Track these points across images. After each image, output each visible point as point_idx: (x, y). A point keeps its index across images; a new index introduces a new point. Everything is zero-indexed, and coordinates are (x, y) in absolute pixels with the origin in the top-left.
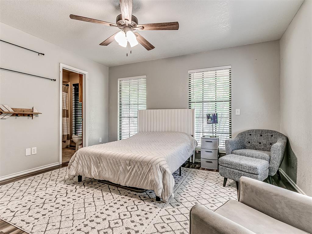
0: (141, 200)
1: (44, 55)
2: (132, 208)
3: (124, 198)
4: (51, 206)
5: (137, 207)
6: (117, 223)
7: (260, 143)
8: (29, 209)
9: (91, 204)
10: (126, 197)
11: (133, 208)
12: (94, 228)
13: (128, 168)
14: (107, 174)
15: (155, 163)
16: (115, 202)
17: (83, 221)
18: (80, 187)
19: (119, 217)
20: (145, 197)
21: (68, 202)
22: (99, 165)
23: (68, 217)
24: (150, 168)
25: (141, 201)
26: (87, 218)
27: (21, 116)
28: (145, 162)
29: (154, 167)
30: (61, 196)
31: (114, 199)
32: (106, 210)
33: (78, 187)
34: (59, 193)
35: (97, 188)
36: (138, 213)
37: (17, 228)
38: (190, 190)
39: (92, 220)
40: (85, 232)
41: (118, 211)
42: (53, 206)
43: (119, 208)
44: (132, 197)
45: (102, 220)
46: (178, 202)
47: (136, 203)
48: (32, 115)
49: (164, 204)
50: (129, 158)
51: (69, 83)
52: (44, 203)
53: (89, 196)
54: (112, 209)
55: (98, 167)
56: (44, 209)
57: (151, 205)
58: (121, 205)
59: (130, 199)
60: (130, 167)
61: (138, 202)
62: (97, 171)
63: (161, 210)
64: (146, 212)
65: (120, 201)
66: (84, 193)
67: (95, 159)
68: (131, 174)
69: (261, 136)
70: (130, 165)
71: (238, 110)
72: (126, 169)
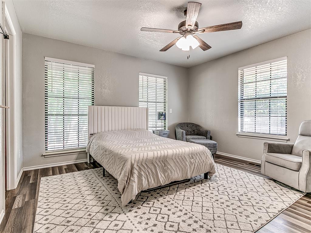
7: (188, 131)
67: (160, 164)
68: (195, 165)
69: (187, 126)
70: (193, 158)
71: (171, 110)
72: (191, 162)
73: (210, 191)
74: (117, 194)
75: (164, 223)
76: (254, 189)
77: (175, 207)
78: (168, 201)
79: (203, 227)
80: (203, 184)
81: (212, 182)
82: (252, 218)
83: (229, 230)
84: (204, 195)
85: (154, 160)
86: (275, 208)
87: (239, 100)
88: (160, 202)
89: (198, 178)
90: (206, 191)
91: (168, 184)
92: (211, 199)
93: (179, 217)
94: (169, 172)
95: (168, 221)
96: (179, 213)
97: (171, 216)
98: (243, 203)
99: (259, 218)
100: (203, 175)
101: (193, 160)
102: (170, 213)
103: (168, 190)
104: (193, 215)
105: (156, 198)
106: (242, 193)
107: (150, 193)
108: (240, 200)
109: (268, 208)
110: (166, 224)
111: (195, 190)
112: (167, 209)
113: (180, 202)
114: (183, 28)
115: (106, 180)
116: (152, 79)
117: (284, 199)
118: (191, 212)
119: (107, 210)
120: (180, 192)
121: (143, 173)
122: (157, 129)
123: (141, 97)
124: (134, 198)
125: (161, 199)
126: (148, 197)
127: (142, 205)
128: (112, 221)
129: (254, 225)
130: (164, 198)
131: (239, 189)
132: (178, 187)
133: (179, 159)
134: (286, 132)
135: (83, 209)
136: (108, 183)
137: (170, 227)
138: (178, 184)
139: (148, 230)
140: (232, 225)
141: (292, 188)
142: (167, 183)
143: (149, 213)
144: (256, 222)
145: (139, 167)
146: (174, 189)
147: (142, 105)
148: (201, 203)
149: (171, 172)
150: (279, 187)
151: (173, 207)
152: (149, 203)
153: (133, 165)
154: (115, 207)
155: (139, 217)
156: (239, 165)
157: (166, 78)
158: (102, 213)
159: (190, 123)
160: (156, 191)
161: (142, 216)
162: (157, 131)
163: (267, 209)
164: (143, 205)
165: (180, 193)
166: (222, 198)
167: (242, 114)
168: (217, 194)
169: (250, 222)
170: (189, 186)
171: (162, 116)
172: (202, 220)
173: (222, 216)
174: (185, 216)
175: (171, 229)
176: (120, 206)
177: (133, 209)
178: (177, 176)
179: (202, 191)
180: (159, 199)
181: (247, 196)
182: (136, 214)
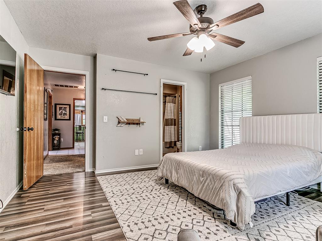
0: (214, 217)
1: (147, 74)
2: (197, 222)
3: (196, 209)
4: (136, 197)
5: (204, 223)
6: (175, 230)
8: (123, 195)
9: (163, 205)
10: (199, 209)
11: (199, 222)
12: (154, 226)
13: (201, 179)
14: (183, 181)
15: (228, 179)
16: (185, 210)
17: (149, 216)
18: (164, 188)
19: (181, 225)
20: (219, 216)
21: (148, 198)
22: (178, 171)
23: (142, 210)
24: (223, 184)
25: (212, 218)
26: (153, 216)
27: (132, 124)
28: (218, 176)
29: (227, 184)
30: (147, 191)
31: (186, 208)
32: (173, 214)
33: (162, 188)
34: (147, 189)
35: (178, 193)
36: (201, 229)
37: (109, 205)
38: (291, 228)
39: (156, 219)
40: (146, 226)
41: (182, 219)
42: (137, 198)
43: (185, 217)
44: (204, 211)
45: (164, 221)
46: (260, 236)
47: (206, 219)
48: (139, 123)
49: (239, 231)
50: (202, 169)
51: (177, 95)
52: (133, 194)
53: (167, 198)
54: (179, 216)
55: (177, 173)
56: (131, 198)
57: (222, 226)
58: (189, 215)
59: (202, 213)
60: (203, 179)
61: (208, 219)
62: (176, 177)
63: (230, 236)
64: (209, 231)
65: (190, 210)
66: (165, 194)
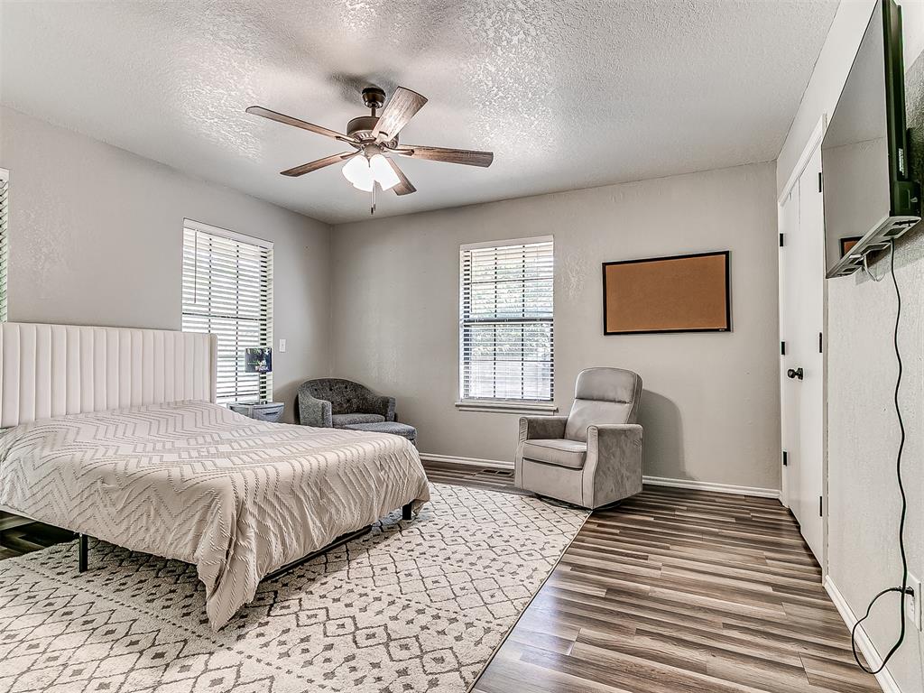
7: (332, 403)
67: (309, 494)
68: (387, 486)
69: (331, 390)
70: (382, 468)
71: (282, 342)
72: (379, 479)
73: (426, 544)
74: (168, 607)
75: (351, 637)
76: (509, 520)
77: (361, 595)
78: (336, 588)
79: (439, 618)
80: (404, 532)
81: (422, 524)
82: (523, 574)
83: (489, 606)
84: (416, 554)
85: (296, 483)
86: (553, 547)
87: (461, 322)
88: (316, 596)
89: (388, 521)
90: (418, 545)
91: (330, 545)
92: (434, 559)
93: (380, 612)
94: (333, 511)
95: (357, 629)
96: (377, 606)
97: (359, 616)
98: (499, 552)
99: (534, 571)
100: (398, 512)
101: (383, 473)
102: (354, 611)
103: (325, 564)
104: (410, 601)
105: (300, 589)
106: (490, 532)
107: (276, 581)
108: (491, 548)
109: (543, 549)
110: (355, 637)
111: (392, 549)
112: (341, 604)
113: (369, 583)
114: (363, 134)
115: (99, 581)
116: (225, 244)
117: (564, 528)
118: (401, 596)
119: (160, 655)
120: (358, 561)
121: (269, 523)
122: (241, 399)
123: (188, 299)
124: (250, 598)
125: (315, 587)
126: (276, 593)
127: (268, 615)
128: (197, 678)
129: (529, 586)
130: (322, 584)
131: (483, 526)
132: (347, 551)
133: (355, 473)
134: (552, 395)
135: (64, 679)
136: (114, 585)
137: (367, 639)
138: (345, 543)
139: (315, 662)
140: (492, 596)
141: (572, 506)
142: (329, 541)
143: (298, 625)
144: (531, 580)
145: (260, 507)
146: (340, 557)
147: (192, 325)
148: (417, 572)
149: (338, 511)
150: (550, 509)
151: (355, 596)
152: (286, 604)
153: (243, 502)
154: (185, 641)
155: (275, 643)
156: (467, 476)
157: (270, 246)
158: (146, 668)
159: (337, 381)
160: (292, 573)
161: (283, 638)
162: (247, 406)
163: (543, 552)
164: (272, 613)
165: (358, 563)
166: (456, 552)
167: (468, 354)
168: (444, 546)
169: (521, 583)
170: (374, 543)
171: (259, 359)
172: (433, 605)
173: (469, 585)
174: (392, 607)
175: (371, 642)
176: (199, 636)
177: (246, 630)
178: (350, 519)
179: (409, 546)
180: (311, 589)
181: (501, 536)
182: (262, 640)
